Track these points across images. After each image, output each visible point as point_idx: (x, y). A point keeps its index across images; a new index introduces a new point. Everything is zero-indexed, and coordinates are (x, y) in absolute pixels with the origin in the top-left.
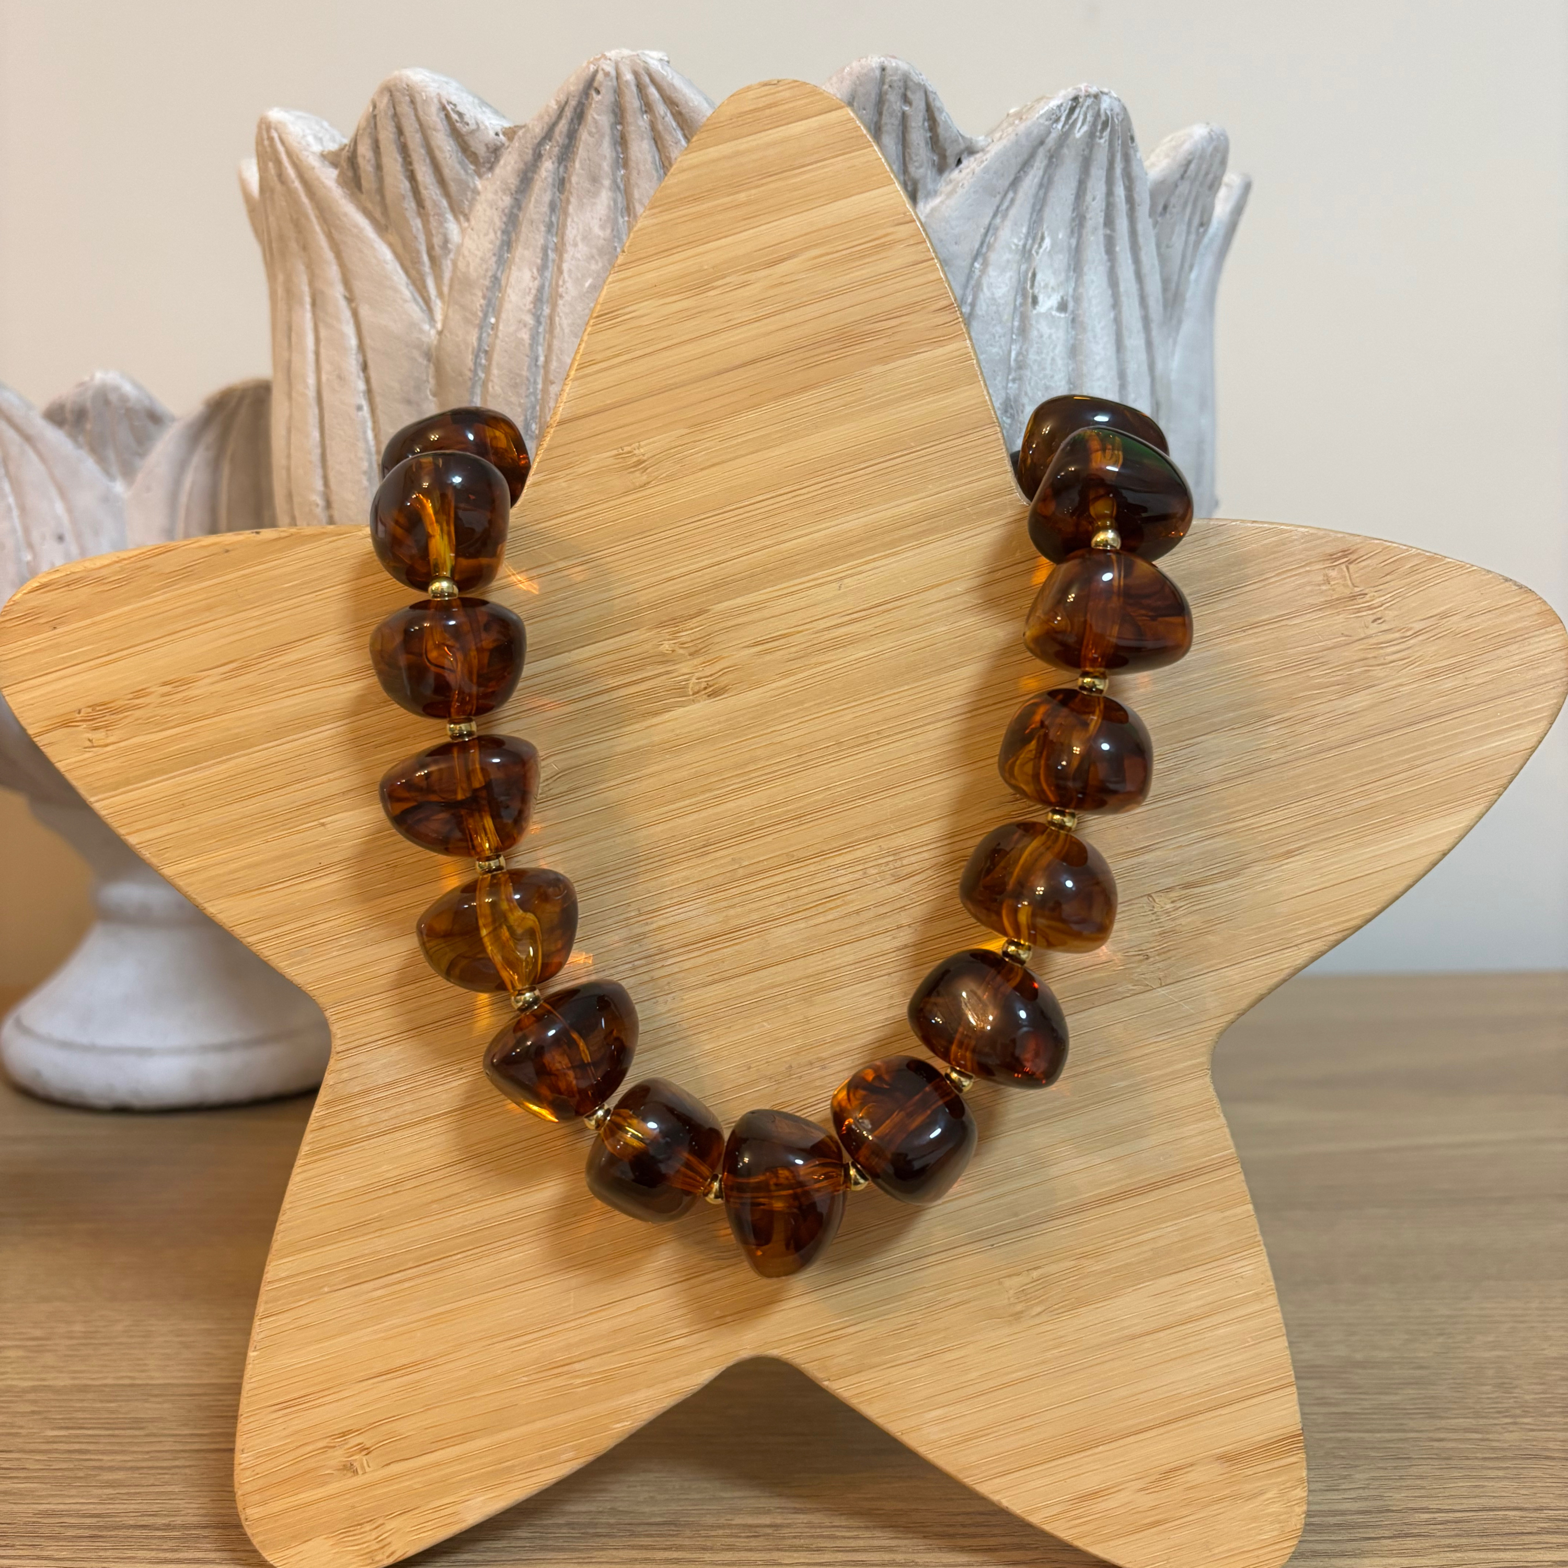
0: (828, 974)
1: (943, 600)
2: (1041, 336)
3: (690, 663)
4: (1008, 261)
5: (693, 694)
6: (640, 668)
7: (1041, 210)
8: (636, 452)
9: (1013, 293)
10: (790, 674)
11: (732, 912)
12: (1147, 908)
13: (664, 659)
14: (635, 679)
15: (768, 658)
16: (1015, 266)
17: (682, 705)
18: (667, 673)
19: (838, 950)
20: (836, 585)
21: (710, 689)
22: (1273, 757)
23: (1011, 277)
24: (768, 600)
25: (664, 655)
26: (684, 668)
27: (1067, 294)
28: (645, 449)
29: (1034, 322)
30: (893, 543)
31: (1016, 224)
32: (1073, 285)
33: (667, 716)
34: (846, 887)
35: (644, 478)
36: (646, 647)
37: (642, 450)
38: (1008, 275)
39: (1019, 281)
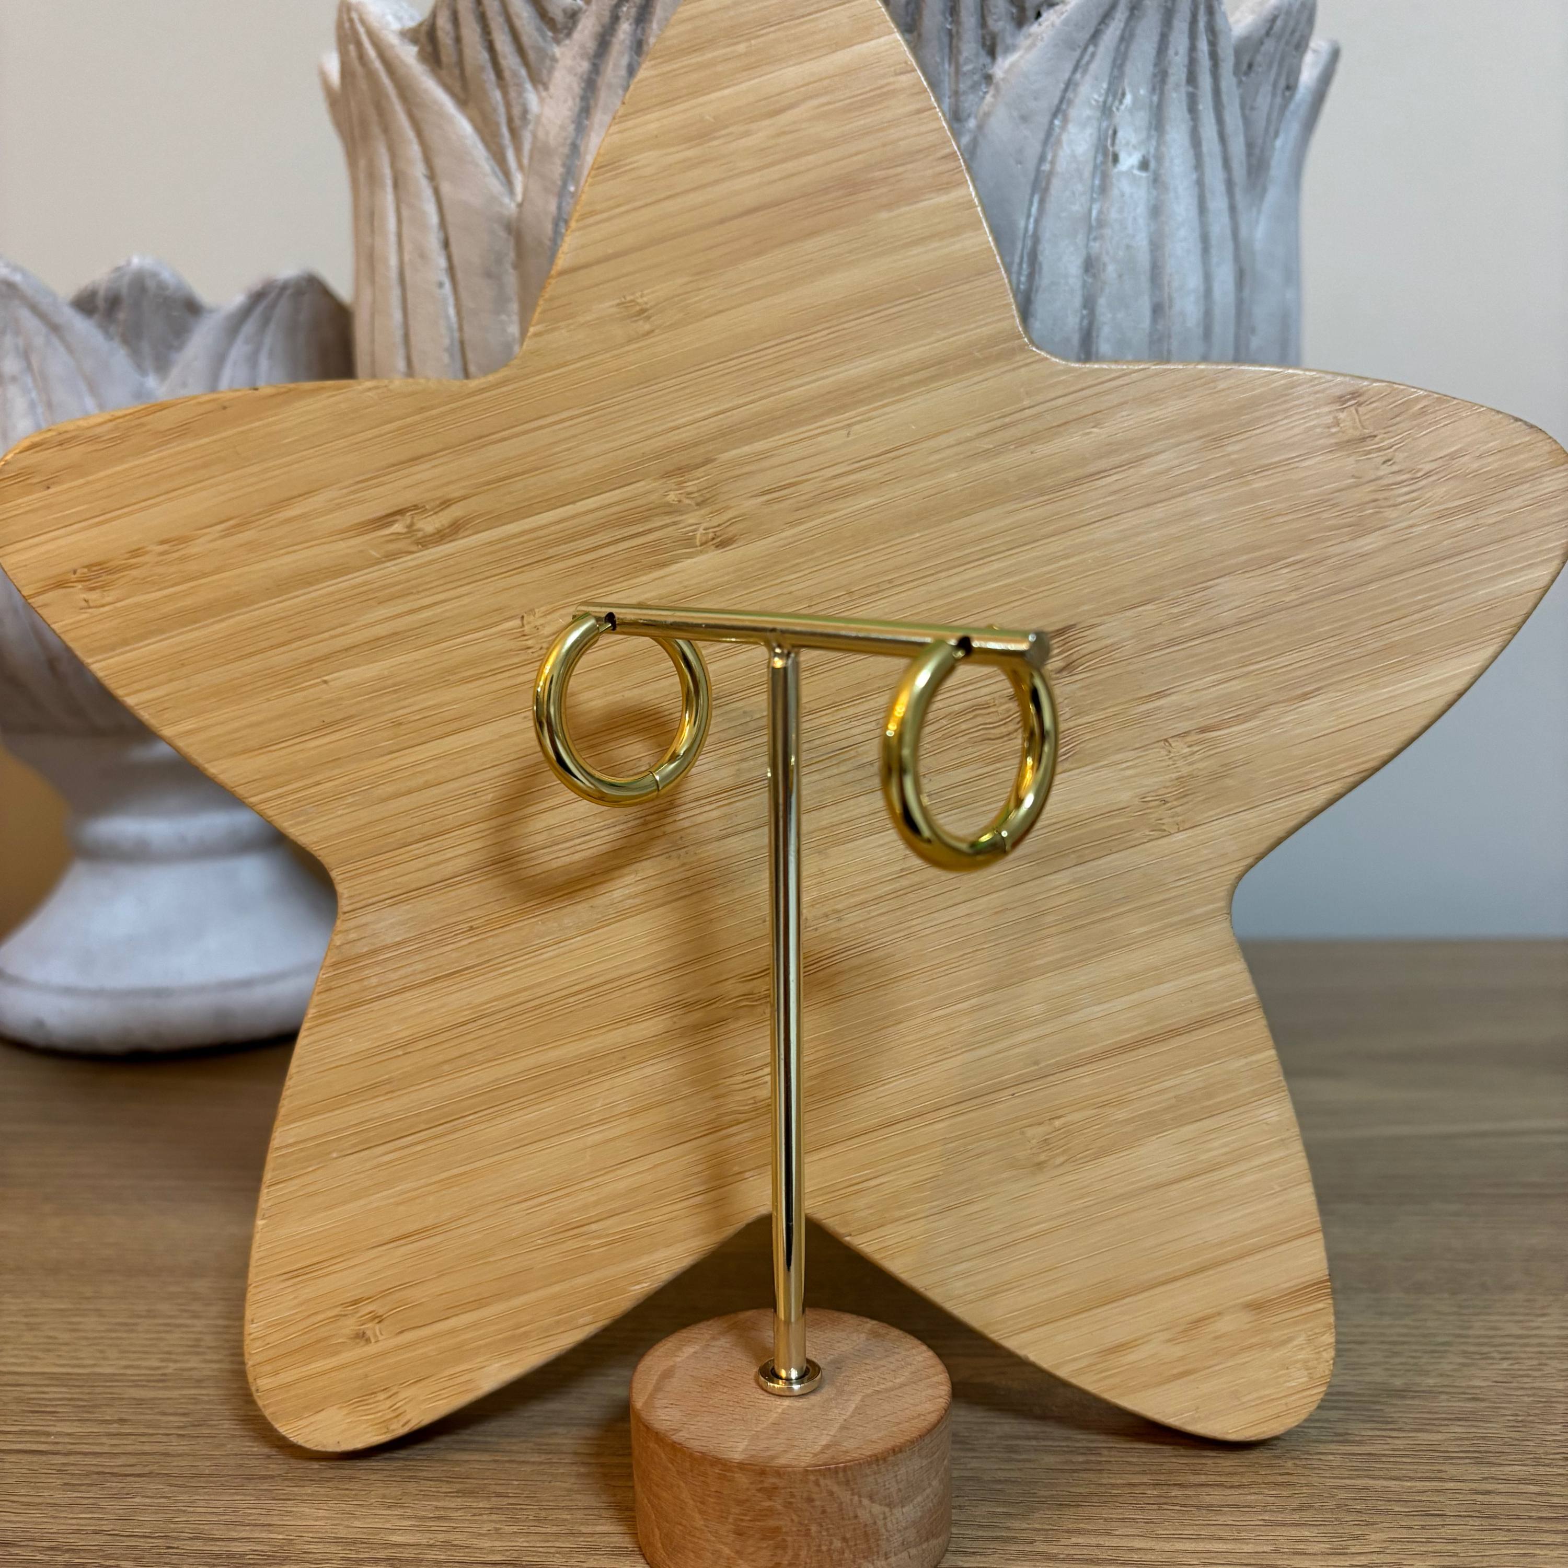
0: (843, 826)
1: (952, 446)
2: (1123, 195)
3: (698, 513)
4: (1089, 118)
5: (701, 545)
6: (646, 519)
7: (1121, 67)
8: (640, 301)
9: (1092, 153)
10: (799, 522)
11: (745, 765)
12: (1164, 752)
13: (671, 510)
14: (641, 530)
15: (776, 507)
16: (1095, 123)
17: (690, 556)
18: (674, 523)
19: (852, 802)
20: (844, 432)
21: (719, 540)
22: (1287, 599)
23: (1091, 135)
24: (776, 448)
25: (670, 505)
26: (691, 518)
27: (1148, 152)
28: (647, 298)
29: (1114, 180)
30: (902, 389)
31: (1096, 79)
32: (1154, 143)
33: (674, 568)
34: (861, 738)
35: (647, 327)
36: (654, 497)
37: (645, 299)
38: (1089, 131)
39: (1099, 139)
